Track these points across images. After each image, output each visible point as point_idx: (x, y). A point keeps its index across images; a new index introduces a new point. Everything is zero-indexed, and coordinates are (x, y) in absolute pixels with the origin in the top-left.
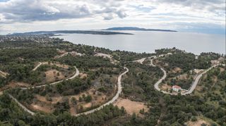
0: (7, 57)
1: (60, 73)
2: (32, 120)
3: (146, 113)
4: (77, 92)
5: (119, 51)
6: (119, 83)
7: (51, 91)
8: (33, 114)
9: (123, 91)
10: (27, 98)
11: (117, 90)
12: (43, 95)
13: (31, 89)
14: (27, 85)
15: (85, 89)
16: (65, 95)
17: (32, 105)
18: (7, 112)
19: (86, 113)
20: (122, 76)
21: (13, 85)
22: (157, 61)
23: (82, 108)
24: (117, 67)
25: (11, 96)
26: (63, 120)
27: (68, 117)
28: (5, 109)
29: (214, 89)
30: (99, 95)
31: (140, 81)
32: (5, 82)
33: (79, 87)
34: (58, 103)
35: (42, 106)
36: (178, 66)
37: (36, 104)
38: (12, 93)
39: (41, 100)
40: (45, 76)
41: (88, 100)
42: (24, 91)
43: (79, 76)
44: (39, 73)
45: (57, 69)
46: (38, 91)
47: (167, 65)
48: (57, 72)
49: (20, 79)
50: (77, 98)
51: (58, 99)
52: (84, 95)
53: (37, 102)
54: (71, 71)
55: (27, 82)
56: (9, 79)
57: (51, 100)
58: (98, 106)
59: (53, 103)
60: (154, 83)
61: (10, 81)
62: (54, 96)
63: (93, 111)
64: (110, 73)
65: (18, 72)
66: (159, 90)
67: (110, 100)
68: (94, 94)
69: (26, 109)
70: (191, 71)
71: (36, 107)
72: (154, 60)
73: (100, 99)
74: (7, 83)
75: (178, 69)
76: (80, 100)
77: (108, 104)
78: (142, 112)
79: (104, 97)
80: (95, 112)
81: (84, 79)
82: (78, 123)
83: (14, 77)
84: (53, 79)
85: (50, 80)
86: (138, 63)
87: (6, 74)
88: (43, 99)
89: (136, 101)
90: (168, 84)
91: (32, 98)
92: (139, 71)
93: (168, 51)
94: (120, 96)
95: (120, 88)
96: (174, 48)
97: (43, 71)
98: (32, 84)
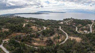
4: (51, 35)
14: (24, 34)
15: (54, 33)
17: (33, 43)
23: (59, 41)
25: (16, 41)
34: (47, 41)
35: (39, 43)
37: (35, 42)
39: (37, 40)
40: (32, 29)
47: (74, 24)
59: (44, 41)
66: (79, 33)
69: (29, 46)
70: (87, 25)
71: (35, 44)
75: (80, 25)
91: (31, 40)
96: (72, 18)
97: (29, 26)
98: (27, 33)
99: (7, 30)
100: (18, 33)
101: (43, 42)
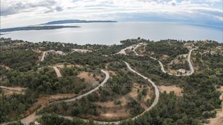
35: (115, 112)
37: (105, 112)
39: (107, 106)
47: (153, 53)
53: (105, 110)
57: (119, 103)
70: (180, 56)
96: (139, 38)
99: (19, 90)
101: (121, 108)
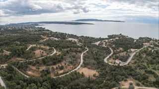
0: (8, 41)
1: (44, 52)
2: (27, 80)
3: (97, 76)
4: (55, 64)
5: (83, 36)
6: (82, 58)
7: (38, 63)
8: (28, 77)
9: (84, 63)
10: (24, 67)
11: (80, 62)
12: (34, 65)
13: (26, 62)
15: (60, 61)
16: (47, 65)
17: (27, 71)
18: (12, 76)
19: (60, 76)
20: (84, 54)
21: (14, 60)
22: (108, 44)
23: (58, 73)
24: (81, 47)
25: (13, 67)
26: (46, 80)
27: (49, 78)
28: (10, 75)
29: (143, 62)
30: (69, 65)
31: (95, 57)
32: (9, 57)
33: (56, 60)
34: (43, 70)
35: (33, 72)
36: (121, 47)
37: (29, 71)
38: (14, 65)
40: (35, 54)
41: (62, 68)
42: (22, 63)
43: (56, 53)
44: (31, 52)
45: (42, 49)
46: (30, 63)
47: (114, 46)
48: (42, 51)
49: (19, 56)
50: (55, 67)
51: (43, 68)
52: (59, 66)
54: (51, 50)
55: (23, 58)
56: (12, 56)
57: (39, 69)
58: (68, 72)
59: (40, 70)
60: (104, 58)
61: (12, 57)
62: (40, 66)
63: (64, 75)
64: (76, 52)
65: (17, 51)
66: (107, 62)
67: (75, 68)
68: (65, 64)
69: (23, 74)
70: (129, 50)
71: (30, 73)
72: (106, 43)
73: (69, 67)
74: (10, 59)
75: (121, 49)
76: (57, 68)
77: (74, 71)
78: (94, 76)
79: (72, 66)
80: (66, 76)
81: (59, 55)
82: (55, 81)
83: (15, 55)
84: (40, 55)
85: (38, 56)
86: (95, 45)
87: (9, 53)
88: (34, 68)
89: (92, 69)
90: (113, 59)
91: (27, 67)
92: (95, 50)
93: (116, 36)
94: (81, 66)
95: (82, 61)
96: (121, 34)
97: (33, 50)
98: (27, 59)
100: (18, 57)
